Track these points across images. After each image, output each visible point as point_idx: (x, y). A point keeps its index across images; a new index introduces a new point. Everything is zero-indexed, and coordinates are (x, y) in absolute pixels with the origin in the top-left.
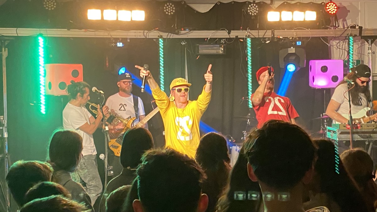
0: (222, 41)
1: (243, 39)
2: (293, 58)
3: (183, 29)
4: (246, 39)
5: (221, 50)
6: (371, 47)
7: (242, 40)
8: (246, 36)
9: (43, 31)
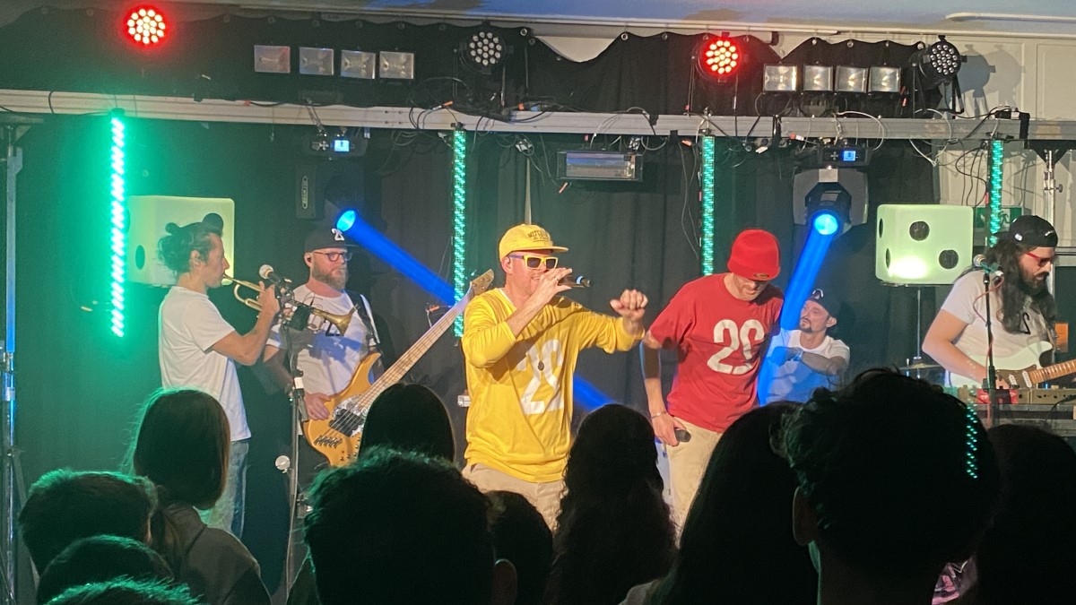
0: (634, 144)
1: (692, 138)
2: (833, 196)
3: (521, 107)
4: (700, 139)
5: (628, 170)
6: (1053, 171)
7: (689, 143)
8: (700, 131)
9: (125, 101)
